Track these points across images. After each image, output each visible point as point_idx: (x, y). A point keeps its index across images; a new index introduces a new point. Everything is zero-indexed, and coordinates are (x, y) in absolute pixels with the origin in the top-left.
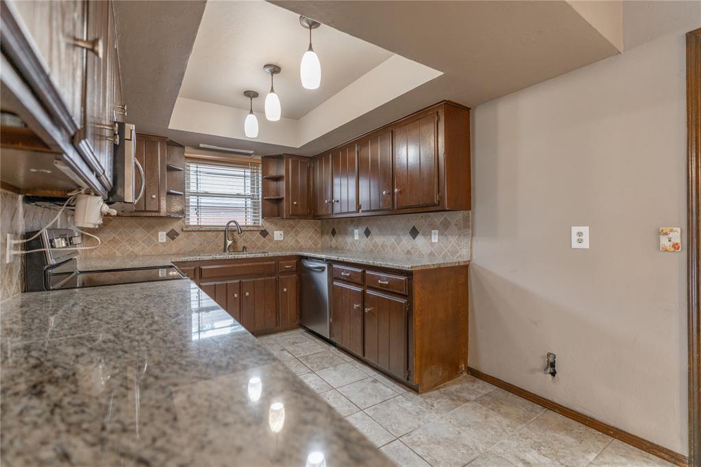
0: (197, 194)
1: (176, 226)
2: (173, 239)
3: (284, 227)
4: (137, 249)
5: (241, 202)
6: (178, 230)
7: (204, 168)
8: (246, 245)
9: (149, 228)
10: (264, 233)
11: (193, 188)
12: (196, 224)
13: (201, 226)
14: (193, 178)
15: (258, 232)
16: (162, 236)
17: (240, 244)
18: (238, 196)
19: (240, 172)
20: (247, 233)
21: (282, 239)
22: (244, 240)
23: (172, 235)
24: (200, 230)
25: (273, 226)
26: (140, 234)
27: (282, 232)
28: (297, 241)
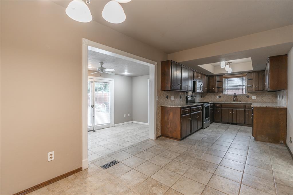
0: (227, 86)
1: (221, 95)
2: (220, 98)
3: (256, 95)
4: (212, 100)
5: (241, 87)
6: (221, 96)
7: (229, 79)
8: (241, 100)
9: (215, 95)
10: (248, 97)
11: (226, 85)
12: (226, 94)
13: (227, 95)
14: (226, 82)
15: (246, 97)
16: (218, 97)
17: (239, 99)
18: (240, 86)
19: (241, 78)
20: (241, 97)
21: (255, 99)
22: (240, 99)
23: (220, 97)
24: (228, 96)
25: (251, 95)
26: (213, 96)
27: (255, 96)
28: (262, 99)
